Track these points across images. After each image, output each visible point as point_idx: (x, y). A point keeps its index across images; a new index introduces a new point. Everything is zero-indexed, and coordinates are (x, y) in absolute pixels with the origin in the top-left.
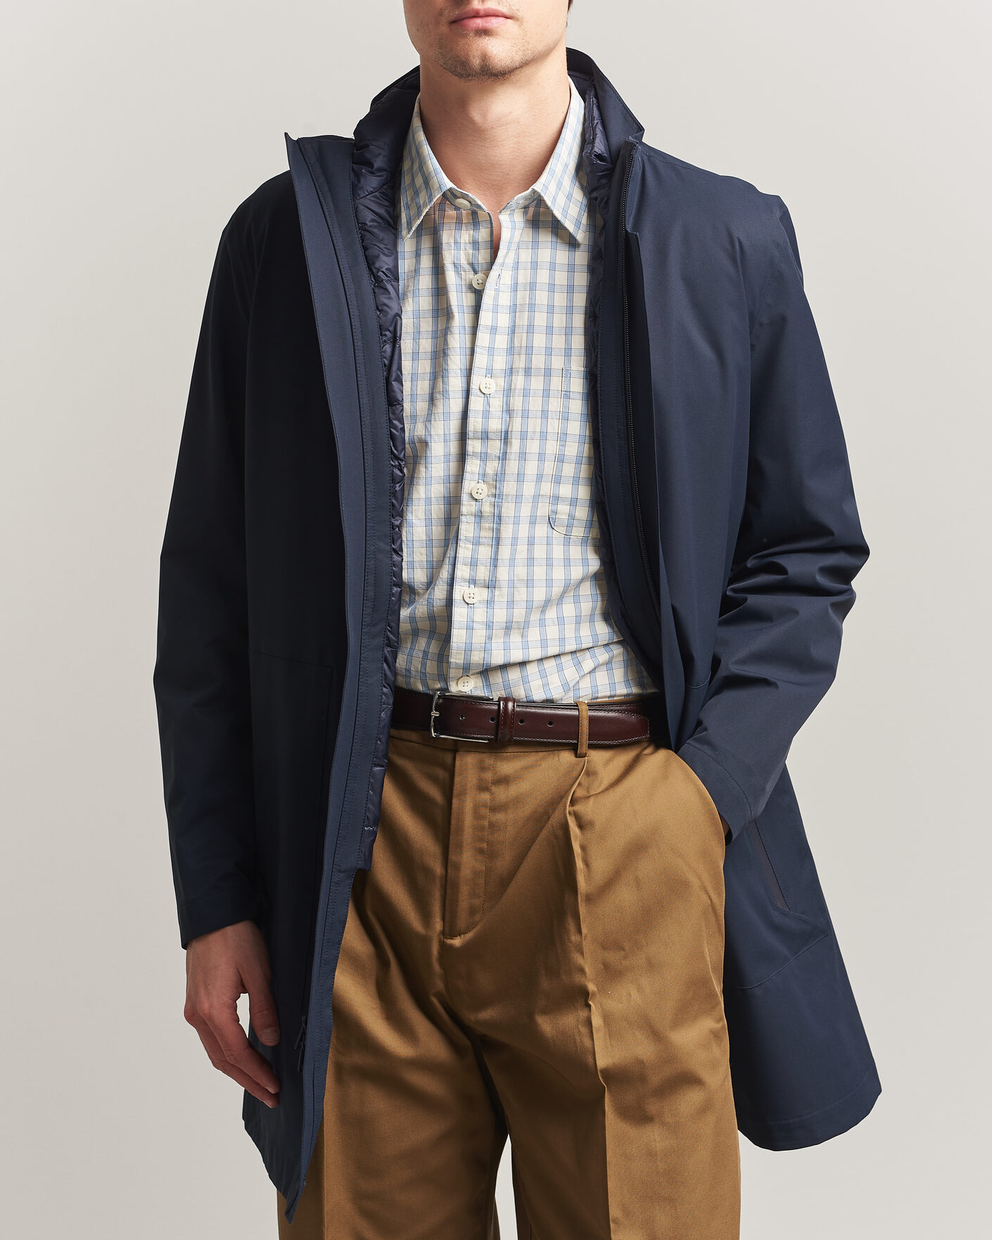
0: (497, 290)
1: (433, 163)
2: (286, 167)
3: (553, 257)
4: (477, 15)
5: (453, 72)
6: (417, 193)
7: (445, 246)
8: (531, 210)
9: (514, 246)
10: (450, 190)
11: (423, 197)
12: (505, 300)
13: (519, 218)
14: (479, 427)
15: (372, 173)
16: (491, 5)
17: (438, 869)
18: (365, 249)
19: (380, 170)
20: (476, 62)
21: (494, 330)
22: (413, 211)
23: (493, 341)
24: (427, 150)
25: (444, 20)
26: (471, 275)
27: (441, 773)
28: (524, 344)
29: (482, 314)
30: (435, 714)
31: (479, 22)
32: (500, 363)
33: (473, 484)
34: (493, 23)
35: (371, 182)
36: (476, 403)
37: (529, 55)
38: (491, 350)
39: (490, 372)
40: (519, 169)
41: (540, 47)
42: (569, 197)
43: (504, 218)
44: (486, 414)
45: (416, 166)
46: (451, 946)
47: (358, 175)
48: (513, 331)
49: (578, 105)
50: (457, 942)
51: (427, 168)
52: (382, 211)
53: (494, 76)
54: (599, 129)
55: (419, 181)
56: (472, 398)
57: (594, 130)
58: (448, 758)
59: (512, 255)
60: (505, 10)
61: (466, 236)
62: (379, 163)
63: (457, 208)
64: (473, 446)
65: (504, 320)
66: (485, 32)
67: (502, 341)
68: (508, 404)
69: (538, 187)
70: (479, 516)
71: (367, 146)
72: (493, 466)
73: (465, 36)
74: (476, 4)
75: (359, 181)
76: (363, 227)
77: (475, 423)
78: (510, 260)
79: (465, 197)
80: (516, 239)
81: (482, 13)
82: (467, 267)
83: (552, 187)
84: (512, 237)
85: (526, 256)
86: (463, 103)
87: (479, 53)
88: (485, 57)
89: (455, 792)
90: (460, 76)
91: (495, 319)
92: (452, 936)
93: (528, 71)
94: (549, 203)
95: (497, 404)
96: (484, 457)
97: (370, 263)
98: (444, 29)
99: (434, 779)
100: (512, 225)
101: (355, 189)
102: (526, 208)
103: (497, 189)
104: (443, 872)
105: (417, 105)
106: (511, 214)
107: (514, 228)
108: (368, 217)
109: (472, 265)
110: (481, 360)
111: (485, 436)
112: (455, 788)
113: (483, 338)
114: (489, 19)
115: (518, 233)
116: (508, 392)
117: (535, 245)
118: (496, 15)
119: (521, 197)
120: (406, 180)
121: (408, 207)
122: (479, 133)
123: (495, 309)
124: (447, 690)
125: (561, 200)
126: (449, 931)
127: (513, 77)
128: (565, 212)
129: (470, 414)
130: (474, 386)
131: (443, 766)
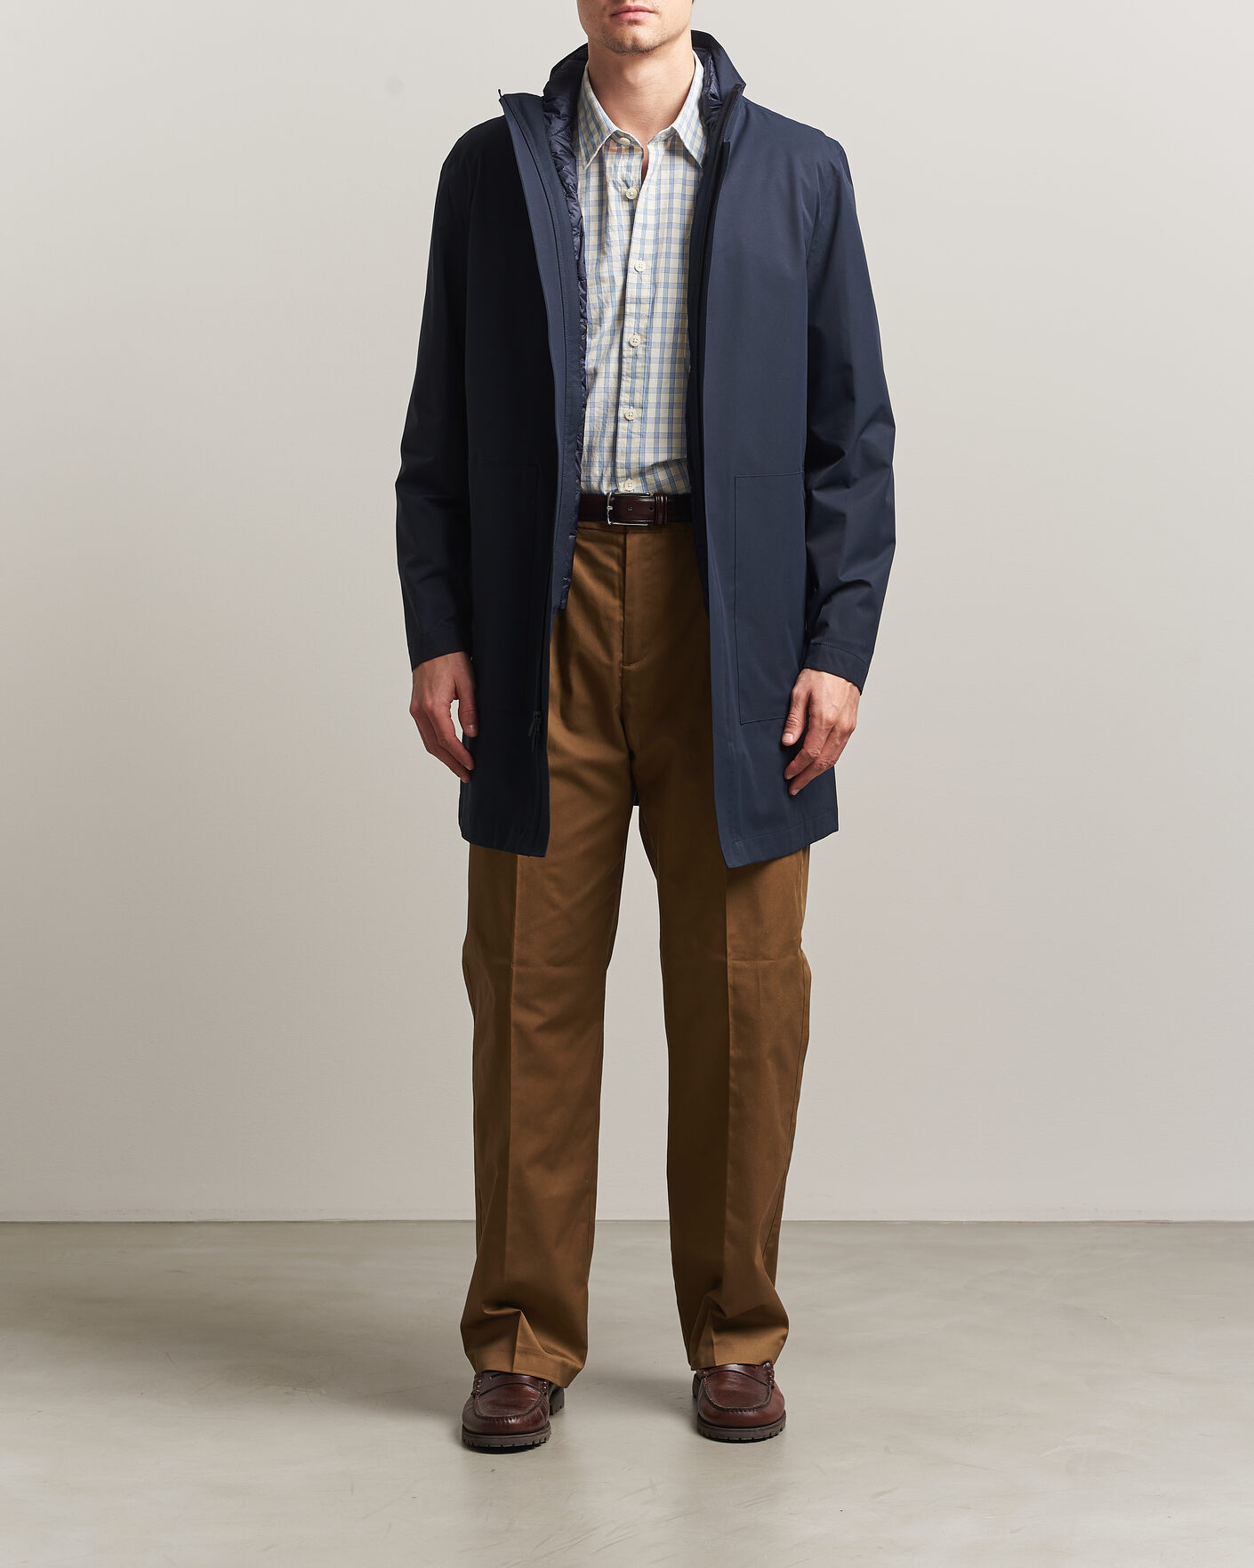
0: (646, 199)
1: (602, 114)
2: (502, 113)
3: (685, 175)
4: (629, 10)
5: (612, 50)
6: (591, 135)
7: (607, 170)
8: (669, 142)
9: (657, 168)
10: (616, 133)
11: (596, 138)
12: (652, 206)
13: (661, 148)
14: (635, 295)
15: (559, 118)
16: (639, 3)
17: (618, 617)
18: (558, 170)
19: (564, 116)
20: (629, 43)
21: (645, 226)
22: (590, 148)
23: (644, 234)
24: (597, 104)
25: (607, 13)
26: (625, 189)
27: (616, 550)
28: (665, 236)
29: (637, 215)
30: (610, 508)
31: (631, 16)
32: (649, 249)
33: (631, 335)
34: (640, 16)
35: (558, 124)
36: (632, 278)
37: (666, 37)
38: (643, 241)
39: (642, 257)
40: (660, 115)
41: (673, 32)
42: (695, 134)
43: (651, 147)
44: (639, 286)
45: (589, 116)
46: (629, 671)
47: (549, 120)
48: (657, 227)
49: (700, 69)
50: (633, 667)
51: (598, 116)
52: (567, 145)
53: (641, 52)
54: (714, 78)
55: (592, 126)
56: (629, 275)
57: (711, 78)
58: (621, 539)
59: (656, 174)
60: (649, 7)
61: (623, 162)
62: (563, 111)
63: (619, 145)
64: (630, 308)
65: (651, 220)
66: (636, 22)
67: (650, 235)
68: (655, 279)
69: (675, 125)
70: (635, 357)
71: (555, 99)
72: (644, 323)
73: (621, 25)
74: (629, 3)
75: (551, 123)
76: (555, 155)
77: (631, 293)
78: (654, 178)
79: (626, 136)
80: (659, 163)
81: (633, 9)
82: (622, 183)
83: (684, 126)
84: (656, 161)
85: (665, 175)
86: (620, 70)
87: (631, 37)
88: (635, 40)
89: (627, 562)
90: (617, 52)
91: (645, 219)
92: (629, 664)
93: (665, 48)
94: (682, 137)
95: (647, 278)
96: (638, 316)
97: (562, 181)
98: (607, 20)
99: (611, 554)
100: (656, 152)
101: (547, 128)
102: (666, 141)
103: (645, 127)
104: (622, 619)
105: (586, 72)
106: (656, 145)
107: (657, 155)
108: (558, 148)
109: (625, 182)
110: (635, 248)
111: (639, 301)
112: (627, 559)
113: (637, 231)
114: (636, 13)
115: (660, 158)
116: (655, 270)
117: (672, 167)
118: (643, 10)
119: (662, 133)
120: (582, 126)
121: (585, 145)
122: (632, 89)
123: (645, 213)
124: (617, 490)
125: (690, 136)
126: (627, 660)
127: (655, 53)
128: (692, 144)
129: (628, 285)
130: (631, 266)
131: (618, 545)
